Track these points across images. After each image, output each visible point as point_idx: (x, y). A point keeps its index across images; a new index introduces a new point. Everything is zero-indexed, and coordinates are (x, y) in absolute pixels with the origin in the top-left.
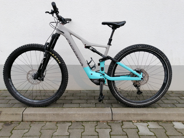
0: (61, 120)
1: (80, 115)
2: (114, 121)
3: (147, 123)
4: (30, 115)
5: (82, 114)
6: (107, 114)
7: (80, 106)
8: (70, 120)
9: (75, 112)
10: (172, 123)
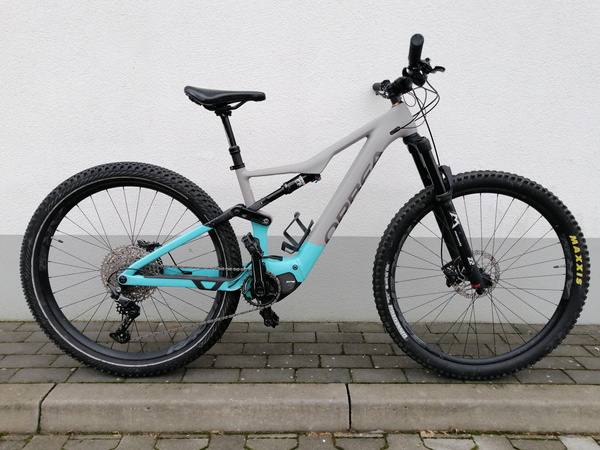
0: (172, 426)
1: (240, 411)
2: (358, 432)
3: (471, 438)
4: (68, 409)
5: (246, 407)
6: (331, 405)
7: (240, 377)
8: (205, 427)
9: (222, 401)
10: (558, 440)
